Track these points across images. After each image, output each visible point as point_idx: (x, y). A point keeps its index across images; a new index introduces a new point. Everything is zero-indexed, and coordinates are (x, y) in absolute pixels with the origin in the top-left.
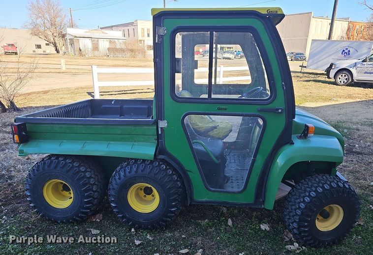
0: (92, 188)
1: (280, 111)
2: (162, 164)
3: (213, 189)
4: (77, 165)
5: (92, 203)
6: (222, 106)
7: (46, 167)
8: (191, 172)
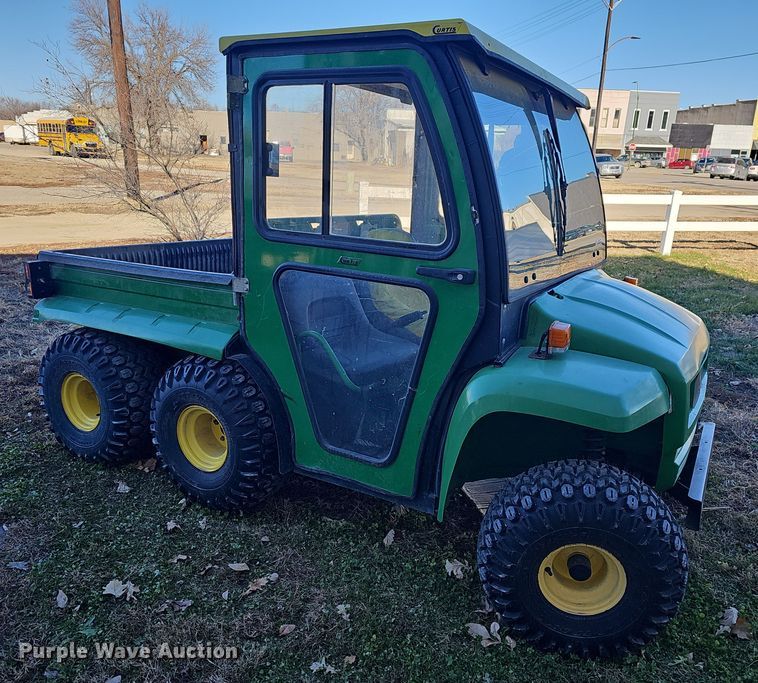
0: (128, 401)
1: (460, 277)
2: (238, 373)
3: (331, 447)
4: (109, 352)
5: (127, 431)
6: (350, 256)
7: (63, 348)
8: (291, 399)
